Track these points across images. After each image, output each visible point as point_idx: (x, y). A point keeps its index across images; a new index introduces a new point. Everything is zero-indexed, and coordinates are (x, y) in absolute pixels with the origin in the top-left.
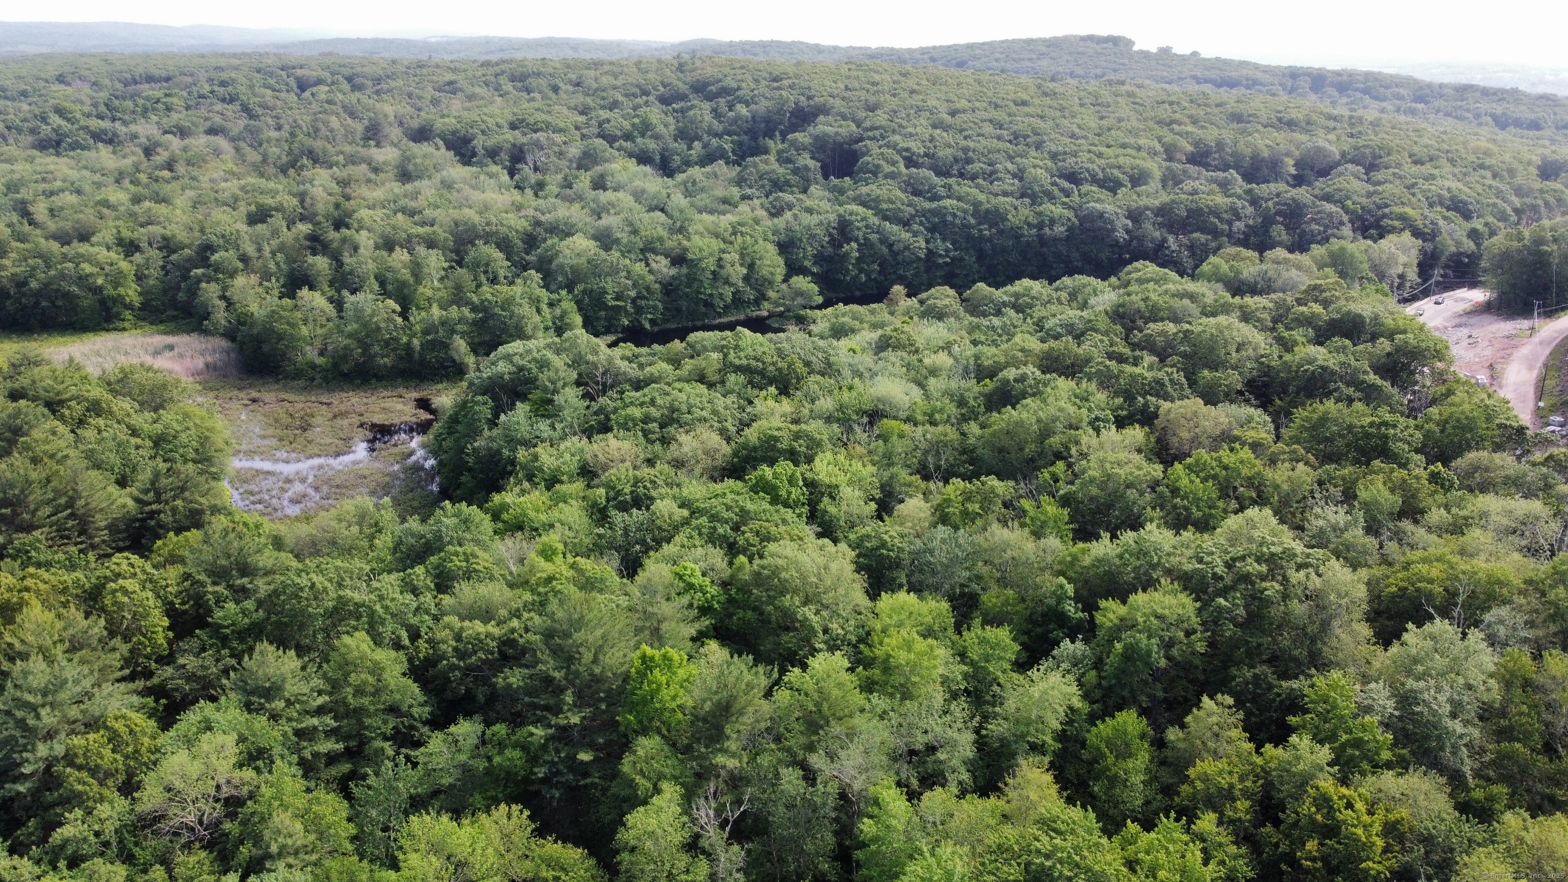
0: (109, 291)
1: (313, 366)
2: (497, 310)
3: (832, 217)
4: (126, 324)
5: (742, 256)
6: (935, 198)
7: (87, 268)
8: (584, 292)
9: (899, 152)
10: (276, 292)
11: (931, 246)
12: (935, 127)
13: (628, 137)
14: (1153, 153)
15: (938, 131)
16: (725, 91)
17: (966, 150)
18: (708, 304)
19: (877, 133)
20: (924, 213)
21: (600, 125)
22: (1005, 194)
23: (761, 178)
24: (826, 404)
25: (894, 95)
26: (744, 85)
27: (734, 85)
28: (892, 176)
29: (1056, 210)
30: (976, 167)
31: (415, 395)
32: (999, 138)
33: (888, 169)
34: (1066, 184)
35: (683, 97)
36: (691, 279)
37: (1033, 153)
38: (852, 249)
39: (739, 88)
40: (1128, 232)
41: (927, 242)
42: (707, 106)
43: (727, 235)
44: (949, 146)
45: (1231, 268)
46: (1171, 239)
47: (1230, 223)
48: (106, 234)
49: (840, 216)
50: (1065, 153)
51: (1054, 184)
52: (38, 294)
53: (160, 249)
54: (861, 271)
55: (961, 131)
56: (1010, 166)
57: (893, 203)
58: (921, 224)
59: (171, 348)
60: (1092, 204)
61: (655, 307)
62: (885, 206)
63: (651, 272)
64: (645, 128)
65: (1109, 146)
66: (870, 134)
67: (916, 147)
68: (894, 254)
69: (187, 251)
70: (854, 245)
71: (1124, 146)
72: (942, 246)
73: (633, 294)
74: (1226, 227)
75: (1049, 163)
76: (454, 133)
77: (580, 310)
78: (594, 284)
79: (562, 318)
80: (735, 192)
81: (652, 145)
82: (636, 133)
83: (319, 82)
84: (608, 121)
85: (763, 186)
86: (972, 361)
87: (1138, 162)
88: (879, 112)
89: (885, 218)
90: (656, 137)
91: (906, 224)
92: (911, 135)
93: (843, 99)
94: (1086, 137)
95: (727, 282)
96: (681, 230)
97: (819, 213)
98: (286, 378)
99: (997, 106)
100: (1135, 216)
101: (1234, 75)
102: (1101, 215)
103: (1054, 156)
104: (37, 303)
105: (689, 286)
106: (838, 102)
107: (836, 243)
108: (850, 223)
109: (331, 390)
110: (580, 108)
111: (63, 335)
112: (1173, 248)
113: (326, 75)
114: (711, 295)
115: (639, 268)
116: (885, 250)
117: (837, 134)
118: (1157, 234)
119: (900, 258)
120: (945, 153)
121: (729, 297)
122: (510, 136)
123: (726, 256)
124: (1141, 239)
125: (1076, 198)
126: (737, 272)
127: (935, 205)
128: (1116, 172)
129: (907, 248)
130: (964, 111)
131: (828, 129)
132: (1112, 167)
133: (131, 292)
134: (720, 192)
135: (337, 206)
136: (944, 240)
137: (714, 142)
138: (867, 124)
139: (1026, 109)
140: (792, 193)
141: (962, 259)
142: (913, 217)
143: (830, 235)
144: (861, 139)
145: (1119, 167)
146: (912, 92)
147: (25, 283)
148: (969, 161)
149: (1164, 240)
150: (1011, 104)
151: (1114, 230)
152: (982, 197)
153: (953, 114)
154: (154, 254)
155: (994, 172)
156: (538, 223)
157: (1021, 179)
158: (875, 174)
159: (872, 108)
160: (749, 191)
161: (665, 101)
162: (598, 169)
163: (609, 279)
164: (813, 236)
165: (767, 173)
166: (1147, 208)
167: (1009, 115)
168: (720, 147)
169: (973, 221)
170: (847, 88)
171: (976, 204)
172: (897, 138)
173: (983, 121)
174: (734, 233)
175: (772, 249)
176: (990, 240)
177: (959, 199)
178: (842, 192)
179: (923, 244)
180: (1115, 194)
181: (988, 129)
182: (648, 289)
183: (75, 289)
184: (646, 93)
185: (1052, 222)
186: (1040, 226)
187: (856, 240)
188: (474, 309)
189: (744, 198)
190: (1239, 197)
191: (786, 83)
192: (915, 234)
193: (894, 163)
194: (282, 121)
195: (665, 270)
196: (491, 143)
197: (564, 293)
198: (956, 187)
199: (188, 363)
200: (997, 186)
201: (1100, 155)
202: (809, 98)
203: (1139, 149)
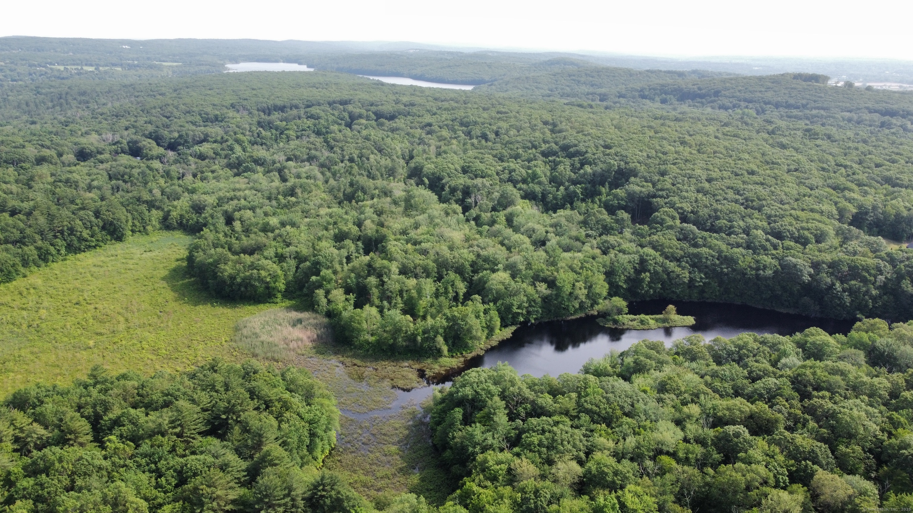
0: (272, 285)
1: (368, 343)
2: (459, 322)
3: (637, 257)
4: (278, 300)
5: (585, 282)
6: (696, 245)
7: (263, 273)
8: (502, 304)
9: (676, 209)
10: (352, 302)
11: (692, 276)
12: (698, 191)
13: (524, 181)
14: (830, 216)
15: (700, 195)
16: (578, 153)
17: (716, 211)
18: (566, 309)
19: (664, 193)
20: (689, 255)
21: (510, 173)
22: (738, 245)
23: (597, 222)
24: (631, 442)
25: (674, 164)
26: (589, 150)
27: (584, 150)
28: (670, 227)
29: (767, 260)
30: (722, 222)
31: (417, 366)
32: (736, 201)
33: (670, 222)
34: (775, 241)
35: (555, 154)
36: (558, 296)
37: (756, 214)
38: (646, 277)
39: (586, 152)
40: (810, 275)
41: (690, 273)
42: (567, 162)
43: (578, 270)
44: (706, 207)
45: (870, 338)
46: (838, 285)
47: (875, 276)
48: (270, 252)
49: (640, 256)
50: (776, 216)
51: (767, 240)
52: (240, 285)
53: (295, 258)
54: (650, 287)
55: (714, 195)
56: (741, 223)
57: (671, 248)
58: (687, 262)
59: (300, 321)
60: (790, 258)
61: (537, 311)
62: (666, 250)
63: (537, 291)
64: (534, 177)
65: (803, 210)
66: (660, 193)
67: (687, 207)
68: (670, 279)
69: (308, 263)
70: (648, 274)
71: (812, 210)
72: (699, 276)
73: (526, 305)
74: (872, 278)
75: (765, 224)
76: (433, 174)
77: (499, 313)
78: (508, 301)
79: (490, 321)
80: (583, 232)
81: (538, 189)
82: (529, 179)
83: (360, 116)
84: (514, 170)
85: (598, 229)
86: (712, 411)
87: (821, 225)
88: (666, 177)
89: (667, 258)
90: (540, 183)
91: (678, 260)
92: (685, 198)
93: (646, 165)
94: (788, 203)
95: (576, 298)
96: (553, 264)
97: (629, 253)
98: (355, 348)
99: (737, 175)
100: (816, 265)
101: (895, 107)
102: (795, 266)
103: (769, 217)
104: (239, 289)
105: (556, 300)
106: (642, 169)
107: (638, 272)
108: (646, 261)
109: (376, 359)
110: (499, 156)
111: (250, 305)
112: (839, 289)
113: (364, 112)
114: (568, 306)
115: (530, 290)
116: (665, 276)
117: (641, 192)
118: (829, 280)
119: (673, 282)
120: (704, 212)
121: (577, 306)
122: (462, 180)
123: (577, 284)
124: (818, 282)
125: (780, 251)
126: (582, 293)
127: (695, 250)
128: (806, 233)
129: (678, 276)
130: (716, 179)
131: (637, 189)
132: (803, 228)
133: (281, 285)
134: (574, 233)
135: (377, 231)
136: (700, 271)
137: (572, 187)
138: (659, 186)
139: (755, 178)
140: (614, 235)
141: (709, 283)
142: (682, 257)
143: (635, 268)
144: (655, 196)
145: (808, 229)
146: (687, 161)
147: (235, 278)
148: (718, 218)
149: (833, 284)
150: (746, 173)
151: (803, 276)
152: (724, 247)
153: (709, 180)
154: (293, 263)
155: (731, 227)
156: (478, 256)
157: (748, 235)
158: (662, 225)
159: (663, 174)
160: (590, 232)
161: (545, 154)
162: (509, 210)
163: (515, 298)
164: (625, 269)
165: (600, 220)
166: (823, 262)
167: (744, 182)
168: (574, 192)
169: (717, 262)
170: (648, 157)
171: (720, 252)
172: (676, 199)
173: (728, 188)
174: (581, 268)
175: (602, 277)
176: (727, 274)
177: (710, 247)
178: (643, 236)
179: (687, 275)
180: (805, 248)
181: (731, 194)
182: (534, 301)
183: (257, 284)
184: (535, 147)
185: (765, 267)
186: (758, 269)
187: (649, 271)
188: (447, 319)
189: (588, 236)
190: (882, 259)
191: (612, 151)
192: (683, 268)
193: (673, 218)
194: (345, 153)
195: (544, 291)
196: (453, 183)
197: (491, 304)
198: (709, 240)
199: (309, 333)
200: (733, 239)
201: (797, 219)
202: (626, 163)
203: (822, 213)
